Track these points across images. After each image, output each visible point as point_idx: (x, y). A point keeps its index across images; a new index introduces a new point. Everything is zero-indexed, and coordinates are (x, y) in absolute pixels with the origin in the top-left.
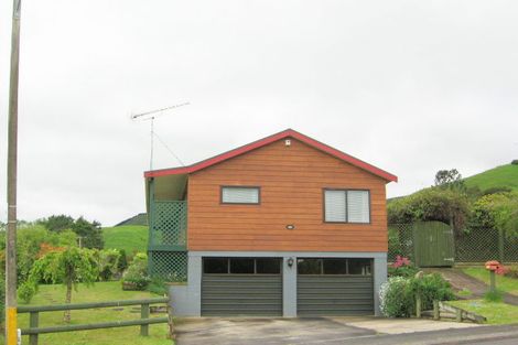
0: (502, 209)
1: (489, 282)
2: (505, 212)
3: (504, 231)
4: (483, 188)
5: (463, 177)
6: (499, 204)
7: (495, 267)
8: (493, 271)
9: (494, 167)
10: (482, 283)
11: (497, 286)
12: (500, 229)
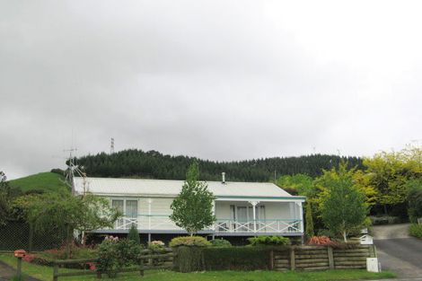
0: (34, 208)
1: (16, 267)
2: (36, 210)
3: (34, 226)
4: (24, 190)
5: (8, 179)
6: (32, 204)
7: (22, 255)
8: (20, 258)
9: (37, 173)
10: (11, 267)
11: (23, 270)
12: (31, 224)
